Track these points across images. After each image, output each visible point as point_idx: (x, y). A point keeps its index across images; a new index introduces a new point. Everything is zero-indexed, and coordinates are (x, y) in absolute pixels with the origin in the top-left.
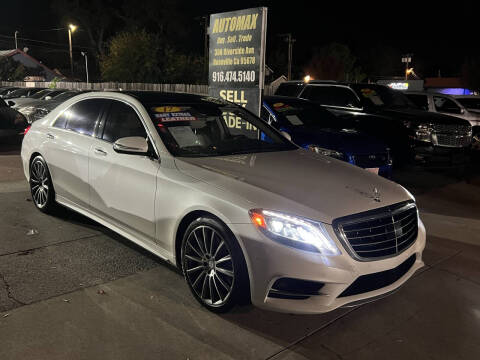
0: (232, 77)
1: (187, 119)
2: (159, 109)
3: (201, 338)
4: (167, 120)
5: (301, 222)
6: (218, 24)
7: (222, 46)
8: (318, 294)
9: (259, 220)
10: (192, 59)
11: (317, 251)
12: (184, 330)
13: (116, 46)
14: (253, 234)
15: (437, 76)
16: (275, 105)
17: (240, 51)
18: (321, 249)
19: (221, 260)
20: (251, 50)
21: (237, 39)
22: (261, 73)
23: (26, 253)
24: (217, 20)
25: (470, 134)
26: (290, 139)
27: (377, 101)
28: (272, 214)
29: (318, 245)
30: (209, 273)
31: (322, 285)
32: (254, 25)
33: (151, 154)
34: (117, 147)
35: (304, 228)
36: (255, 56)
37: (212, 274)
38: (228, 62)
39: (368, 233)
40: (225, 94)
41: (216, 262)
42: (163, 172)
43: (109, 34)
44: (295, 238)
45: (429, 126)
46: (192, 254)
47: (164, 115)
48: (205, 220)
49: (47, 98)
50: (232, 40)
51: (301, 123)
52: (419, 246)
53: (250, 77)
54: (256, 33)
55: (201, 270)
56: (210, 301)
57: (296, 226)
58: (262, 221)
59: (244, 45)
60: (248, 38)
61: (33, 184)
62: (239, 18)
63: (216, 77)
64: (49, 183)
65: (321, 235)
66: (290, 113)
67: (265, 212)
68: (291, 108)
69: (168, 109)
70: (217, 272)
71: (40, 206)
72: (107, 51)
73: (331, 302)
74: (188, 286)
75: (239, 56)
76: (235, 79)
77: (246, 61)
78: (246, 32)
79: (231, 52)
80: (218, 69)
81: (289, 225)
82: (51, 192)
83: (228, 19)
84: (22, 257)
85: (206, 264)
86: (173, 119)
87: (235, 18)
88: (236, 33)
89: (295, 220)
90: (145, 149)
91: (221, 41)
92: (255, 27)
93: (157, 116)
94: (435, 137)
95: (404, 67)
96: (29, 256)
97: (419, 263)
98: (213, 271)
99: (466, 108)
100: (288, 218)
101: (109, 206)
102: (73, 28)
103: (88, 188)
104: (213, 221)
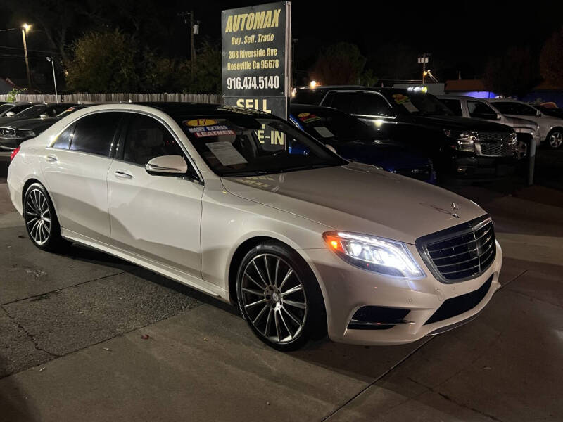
0: (250, 83)
1: (224, 133)
2: (193, 123)
3: (276, 380)
4: (204, 134)
5: (382, 243)
6: (232, 22)
7: (237, 48)
8: (402, 322)
9: (334, 244)
10: (177, 63)
11: (401, 275)
12: (254, 372)
13: (83, 49)
14: (330, 260)
15: (457, 79)
16: (300, 115)
17: (261, 53)
18: (404, 273)
19: (290, 291)
20: (274, 52)
21: (256, 39)
22: (286, 78)
23: (40, 298)
24: (230, 18)
25: (514, 141)
26: (335, 152)
27: (412, 108)
28: (349, 236)
29: (401, 268)
30: (274, 306)
31: (406, 311)
32: (276, 23)
33: (191, 175)
34: (150, 168)
35: (386, 250)
36: (279, 59)
37: (278, 307)
38: (246, 66)
39: (451, 252)
40: (244, 104)
41: (283, 294)
42: (210, 195)
43: (73, 35)
44: (375, 262)
45: (471, 135)
46: (251, 286)
47: (199, 129)
48: (266, 247)
49: (9, 114)
50: (250, 40)
51: (333, 135)
52: (497, 265)
53: (274, 83)
54: (278, 32)
55: (264, 304)
56: (277, 339)
57: (377, 248)
58: (339, 244)
59: (265, 46)
60: (270, 38)
61: (27, 217)
62: (258, 14)
63: (233, 83)
64: (52, 215)
65: (404, 257)
66: (319, 124)
67: (341, 235)
68: (319, 118)
69: (202, 122)
70: (285, 305)
71: (39, 243)
72: (72, 55)
73: (417, 330)
74: (246, 324)
75: (259, 59)
76: (255, 86)
77: (267, 65)
78: (266, 31)
79: (248, 54)
80: (233, 74)
81: (368, 248)
82: (55, 225)
83: (244, 16)
84: (38, 303)
85: (268, 297)
86: (209, 134)
87: (252, 14)
88: (255, 32)
89: (375, 242)
90: (184, 169)
91: (236, 41)
92: (277, 25)
93: (191, 130)
94: (478, 146)
95: (421, 68)
96: (44, 301)
97: (495, 285)
98: (278, 304)
99: (502, 113)
100: (366, 239)
101: (137, 237)
102: (27, 27)
103: (108, 219)
104: (278, 248)
